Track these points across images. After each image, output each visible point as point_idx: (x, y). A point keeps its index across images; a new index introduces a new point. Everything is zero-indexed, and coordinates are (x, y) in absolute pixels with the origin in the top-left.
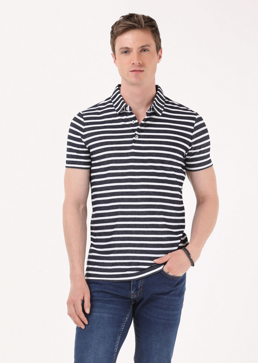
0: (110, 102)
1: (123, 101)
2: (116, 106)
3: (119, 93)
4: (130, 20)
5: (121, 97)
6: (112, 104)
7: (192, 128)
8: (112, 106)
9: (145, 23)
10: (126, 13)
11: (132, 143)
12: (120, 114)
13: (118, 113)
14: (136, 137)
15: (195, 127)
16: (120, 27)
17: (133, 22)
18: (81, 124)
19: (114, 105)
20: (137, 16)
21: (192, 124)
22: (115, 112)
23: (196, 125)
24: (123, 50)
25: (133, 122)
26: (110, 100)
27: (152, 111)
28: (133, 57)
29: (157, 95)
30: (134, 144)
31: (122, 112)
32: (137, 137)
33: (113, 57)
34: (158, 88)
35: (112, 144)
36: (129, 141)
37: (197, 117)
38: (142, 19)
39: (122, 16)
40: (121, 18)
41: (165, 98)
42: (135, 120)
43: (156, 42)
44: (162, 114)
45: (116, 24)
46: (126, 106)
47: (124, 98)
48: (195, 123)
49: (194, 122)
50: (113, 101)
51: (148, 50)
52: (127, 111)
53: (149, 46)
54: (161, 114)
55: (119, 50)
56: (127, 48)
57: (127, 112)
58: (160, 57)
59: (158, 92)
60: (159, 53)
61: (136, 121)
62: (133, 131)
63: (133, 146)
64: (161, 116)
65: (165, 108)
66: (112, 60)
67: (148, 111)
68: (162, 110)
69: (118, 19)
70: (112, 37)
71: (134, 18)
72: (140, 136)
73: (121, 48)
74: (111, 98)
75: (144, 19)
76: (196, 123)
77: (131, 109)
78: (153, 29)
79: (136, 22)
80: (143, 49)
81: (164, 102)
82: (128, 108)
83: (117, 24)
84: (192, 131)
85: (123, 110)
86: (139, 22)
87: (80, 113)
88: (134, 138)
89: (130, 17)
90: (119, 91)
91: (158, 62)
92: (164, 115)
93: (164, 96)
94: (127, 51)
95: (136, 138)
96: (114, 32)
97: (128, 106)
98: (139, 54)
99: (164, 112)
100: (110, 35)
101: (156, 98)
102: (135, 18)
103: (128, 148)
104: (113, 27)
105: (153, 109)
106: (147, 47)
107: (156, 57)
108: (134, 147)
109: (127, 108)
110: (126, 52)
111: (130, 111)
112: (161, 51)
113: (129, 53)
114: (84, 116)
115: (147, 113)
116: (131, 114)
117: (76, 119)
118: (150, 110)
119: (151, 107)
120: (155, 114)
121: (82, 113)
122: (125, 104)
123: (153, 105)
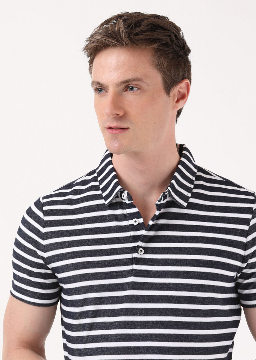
1: (116, 180)
2: (104, 189)
3: (110, 163)
5: (114, 173)
6: (97, 183)
8: (96, 188)
11: (131, 264)
12: (112, 206)
13: (107, 202)
14: (139, 252)
19: (101, 187)
21: (247, 222)
22: (101, 202)
25: (135, 222)
26: (95, 176)
27: (168, 199)
29: (180, 166)
30: (135, 267)
31: (114, 201)
32: (141, 251)
34: (184, 152)
36: (126, 259)
41: (196, 171)
42: (138, 218)
44: (189, 203)
46: (122, 192)
49: (250, 216)
50: (99, 179)
51: (139, 89)
52: (125, 200)
53: (138, 80)
54: (185, 204)
57: (124, 201)
59: (183, 159)
62: (135, 239)
63: (133, 270)
64: (187, 208)
65: (195, 191)
67: (160, 201)
68: (189, 195)
72: (147, 250)
74: (97, 171)
77: (130, 198)
81: (194, 179)
82: (125, 195)
84: (246, 233)
85: (117, 196)
88: (135, 255)
90: (110, 159)
92: (191, 206)
93: (196, 166)
95: (140, 255)
97: (126, 192)
99: (192, 200)
101: (176, 174)
103: (124, 273)
105: (170, 195)
108: (136, 273)
109: (123, 194)
111: (129, 200)
114: (45, 208)
115: (157, 205)
116: (131, 206)
117: (30, 212)
118: (165, 199)
119: (164, 193)
120: (173, 204)
121: (42, 201)
122: (119, 187)
123: (169, 188)
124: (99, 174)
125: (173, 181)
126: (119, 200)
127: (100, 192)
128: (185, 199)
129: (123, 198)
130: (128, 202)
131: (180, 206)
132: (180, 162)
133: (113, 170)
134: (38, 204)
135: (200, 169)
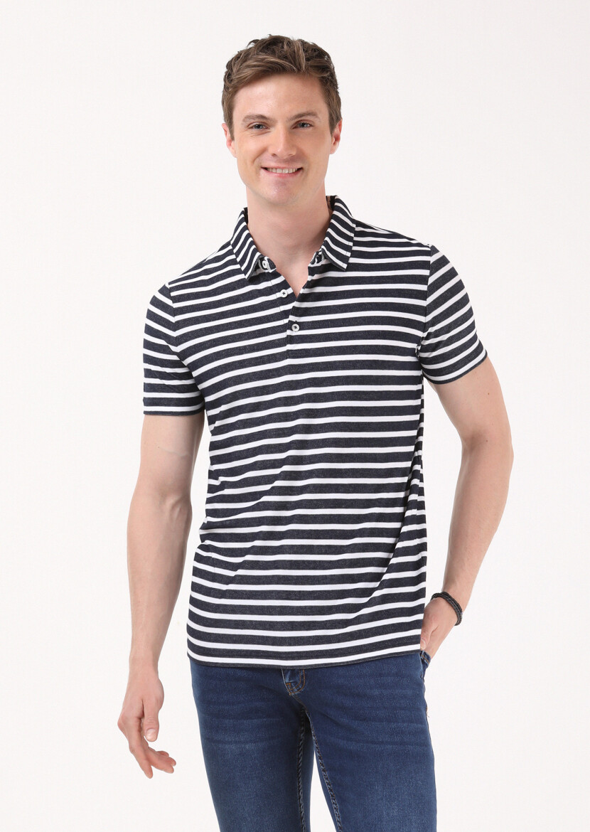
0: (230, 253)
1: (254, 247)
2: (242, 263)
3: (246, 228)
4: (273, 53)
5: (251, 239)
6: (233, 257)
7: (424, 288)
8: (233, 262)
9: (308, 60)
10: (263, 35)
11: (285, 345)
12: (253, 280)
13: (246, 277)
14: (293, 328)
15: (431, 284)
16: (248, 66)
17: (279, 58)
18: (166, 311)
19: (238, 260)
20: (290, 42)
21: (423, 280)
22: (241, 276)
23: (431, 280)
24: (252, 121)
25: (284, 293)
26: (230, 247)
27: (323, 262)
28: (276, 139)
29: (333, 221)
30: (289, 347)
31: (254, 275)
32: (296, 327)
34: (336, 204)
35: (242, 354)
36: (279, 340)
37: (432, 259)
38: (301, 50)
39: (254, 41)
40: (252, 45)
41: (354, 226)
42: (286, 289)
43: (329, 105)
44: (349, 264)
45: (237, 57)
46: (262, 259)
47: (257, 241)
48: (429, 277)
49: (426, 272)
50: (235, 251)
51: (311, 126)
52: (266, 269)
53: (313, 114)
54: (345, 266)
55: (244, 120)
56: (262, 117)
57: (266, 271)
58: (337, 139)
59: (335, 213)
60: (336, 130)
61: (290, 291)
62: (285, 314)
63: (288, 351)
64: (347, 270)
65: (355, 248)
67: (313, 263)
70: (226, 88)
71: (283, 47)
72: (303, 326)
73: (248, 117)
74: (232, 242)
75: (305, 51)
76: (431, 274)
77: (272, 265)
78: (326, 75)
79: (285, 58)
80: (300, 123)
81: (352, 235)
82: (266, 263)
83: (242, 58)
84: (423, 295)
85: (257, 267)
86: (294, 58)
87: (164, 287)
88: (289, 332)
89: (273, 44)
90: (244, 224)
91: (332, 151)
92: (352, 267)
93: (353, 221)
94: (262, 125)
95: (296, 332)
96: (233, 77)
97: (266, 258)
98: (290, 133)
99: (352, 260)
100: (223, 83)
101: (330, 230)
102: (285, 47)
103: (278, 356)
104: (229, 66)
105: (327, 257)
106: (309, 118)
107: (329, 139)
108: (292, 354)
109: (263, 262)
110: (258, 127)
111: (272, 268)
112: (340, 125)
113: (267, 128)
114: (173, 294)
115: (309, 268)
116: (276, 275)
117: (155, 302)
118: (319, 260)
119: (318, 253)
120: (332, 267)
121: (169, 286)
122: (258, 254)
123: (323, 247)
124: (234, 245)
125: (327, 239)
126: (258, 272)
127: (238, 266)
128: (344, 259)
129: (265, 267)
130: (271, 271)
131: (340, 269)
132: (333, 217)
133: (249, 236)
134: (164, 291)
135: (359, 224)
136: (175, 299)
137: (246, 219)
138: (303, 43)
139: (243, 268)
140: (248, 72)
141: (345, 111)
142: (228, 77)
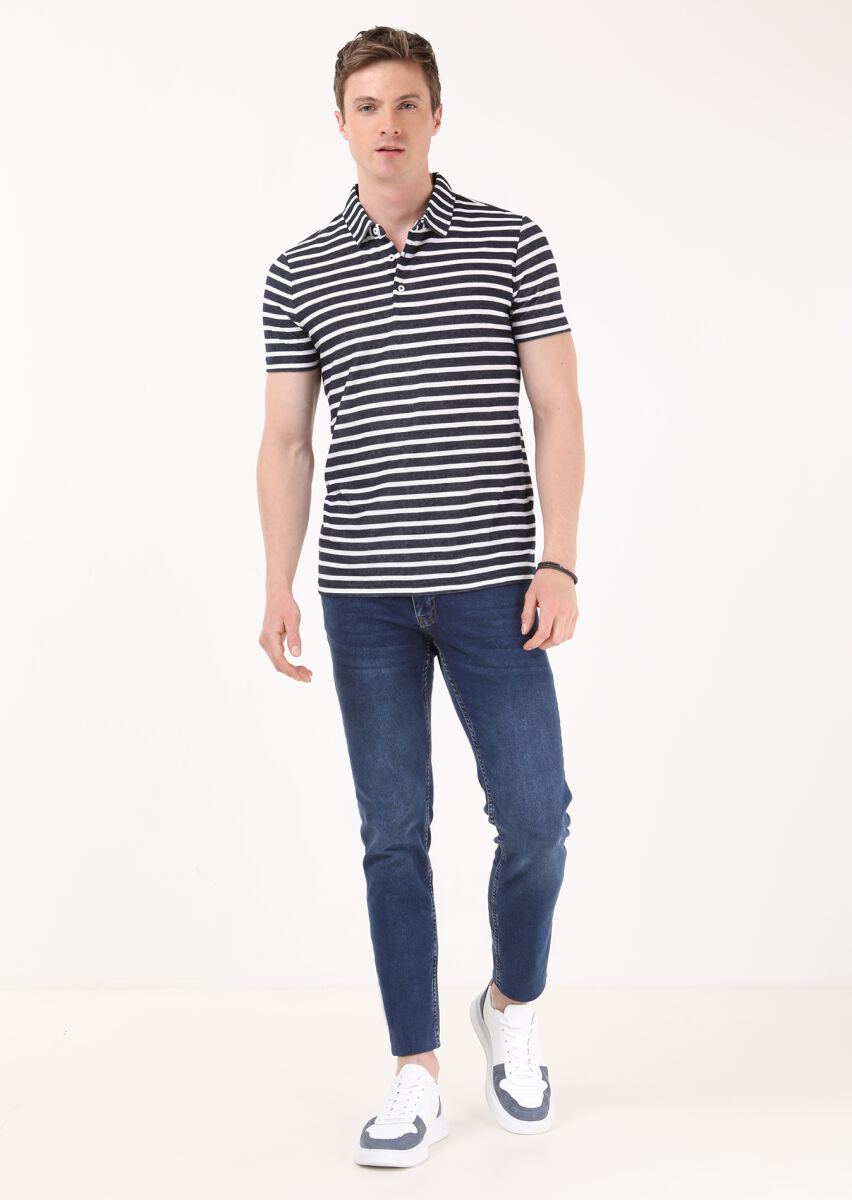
0: (342, 223)
1: (365, 216)
2: (353, 231)
3: (357, 200)
4: (380, 41)
5: (362, 210)
6: (345, 226)
7: (513, 250)
8: (345, 231)
9: (410, 47)
10: (370, 26)
11: (392, 303)
12: (363, 246)
13: (358, 243)
14: (399, 289)
16: (357, 54)
17: (386, 45)
18: (283, 277)
19: (350, 229)
20: (394, 32)
21: (514, 245)
22: (353, 243)
23: (520, 245)
24: (361, 103)
25: (391, 258)
26: (342, 219)
27: (424, 230)
28: (384, 117)
29: (434, 193)
30: (395, 305)
31: (365, 241)
32: (401, 288)
33: (338, 117)
34: (438, 179)
35: (353, 312)
36: (386, 299)
37: (522, 228)
38: (405, 40)
39: (362, 33)
40: (360, 36)
41: (454, 199)
42: (394, 253)
43: (431, 89)
44: (449, 232)
45: (347, 47)
46: (373, 226)
47: (368, 210)
48: (518, 242)
49: (517, 239)
50: (346, 221)
51: (415, 107)
52: (377, 236)
53: (417, 96)
54: (445, 233)
55: (354, 103)
56: (371, 99)
57: (377, 238)
58: (438, 123)
59: (437, 186)
60: (436, 115)
61: (397, 256)
62: (390, 277)
63: (394, 309)
64: (448, 236)
65: (454, 218)
66: (336, 125)
67: (414, 229)
68: (449, 223)
69: (352, 36)
70: (337, 74)
71: (388, 36)
72: (408, 287)
73: (358, 99)
74: (344, 214)
75: (409, 40)
76: (520, 241)
77: (382, 232)
78: (427, 61)
79: (391, 45)
80: (405, 104)
81: (452, 207)
82: (377, 230)
83: (351, 47)
84: (514, 257)
85: (368, 234)
86: (399, 46)
87: (282, 255)
88: (395, 292)
89: (380, 33)
90: (356, 197)
91: (434, 133)
92: (452, 234)
93: (453, 194)
94: (369, 106)
95: (401, 292)
96: (344, 64)
97: (377, 225)
98: (396, 113)
99: (452, 228)
100: (334, 70)
101: (431, 201)
102: (391, 36)
103: (385, 313)
104: (340, 55)
105: (427, 226)
106: (412, 99)
107: (431, 122)
108: (398, 311)
109: (374, 229)
110: (367, 108)
111: (382, 235)
112: (441, 111)
113: (375, 109)
114: (290, 261)
115: (410, 233)
116: (385, 241)
117: (274, 269)
118: (420, 228)
119: (420, 221)
120: (433, 234)
121: (286, 255)
122: (369, 222)
123: (424, 216)
124: (346, 217)
125: (429, 209)
126: (369, 238)
127: (349, 234)
128: (445, 227)
129: (375, 234)
130: (380, 237)
131: (440, 236)
132: (435, 190)
133: (360, 207)
134: (282, 259)
135: (459, 197)
136: (292, 266)
137: (357, 193)
138: (406, 33)
139: (354, 236)
140: (357, 59)
141: (445, 97)
142: (339, 65)
